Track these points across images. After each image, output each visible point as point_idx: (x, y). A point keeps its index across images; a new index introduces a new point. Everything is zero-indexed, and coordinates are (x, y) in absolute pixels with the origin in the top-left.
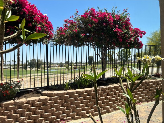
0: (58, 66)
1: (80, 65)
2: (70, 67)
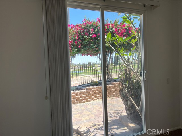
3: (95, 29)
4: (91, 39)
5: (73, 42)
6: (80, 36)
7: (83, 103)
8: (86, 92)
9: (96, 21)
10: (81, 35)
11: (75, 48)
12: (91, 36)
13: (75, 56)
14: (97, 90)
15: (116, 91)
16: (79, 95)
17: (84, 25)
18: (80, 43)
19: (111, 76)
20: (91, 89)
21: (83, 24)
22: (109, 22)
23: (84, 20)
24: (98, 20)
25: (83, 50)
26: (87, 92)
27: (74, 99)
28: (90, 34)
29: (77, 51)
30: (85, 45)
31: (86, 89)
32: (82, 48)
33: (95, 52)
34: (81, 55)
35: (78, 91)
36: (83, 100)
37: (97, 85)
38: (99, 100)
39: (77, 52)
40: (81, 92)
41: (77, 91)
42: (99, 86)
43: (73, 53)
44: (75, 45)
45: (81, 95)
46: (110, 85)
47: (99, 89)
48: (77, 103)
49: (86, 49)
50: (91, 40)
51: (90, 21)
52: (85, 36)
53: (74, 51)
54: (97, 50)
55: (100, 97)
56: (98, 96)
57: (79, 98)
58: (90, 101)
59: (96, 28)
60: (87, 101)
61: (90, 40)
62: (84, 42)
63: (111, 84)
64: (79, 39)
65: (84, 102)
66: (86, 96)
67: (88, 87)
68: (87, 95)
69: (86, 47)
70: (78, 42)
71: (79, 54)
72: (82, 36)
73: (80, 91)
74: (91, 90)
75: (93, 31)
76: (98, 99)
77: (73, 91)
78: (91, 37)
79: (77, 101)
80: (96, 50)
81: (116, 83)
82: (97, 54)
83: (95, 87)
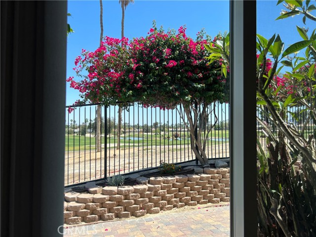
0: (140, 130)
2: (162, 133)
3: (173, 50)
4: (164, 70)
5: (124, 76)
6: (141, 64)
7: (139, 216)
8: (148, 191)
9: (177, 34)
10: (143, 62)
11: (129, 89)
12: (165, 63)
13: (128, 107)
14: (174, 186)
15: (214, 188)
16: (132, 196)
17: (151, 41)
18: (140, 78)
19: (203, 154)
20: (159, 182)
21: (149, 38)
22: (204, 38)
23: (152, 30)
24: (181, 32)
25: (146, 93)
26: (150, 189)
27: (118, 205)
28: (162, 60)
29: (133, 95)
30: (151, 83)
31: (149, 183)
32: (145, 90)
33: (172, 99)
34: (141, 105)
35: (131, 188)
36: (141, 209)
37: (172, 174)
38: (177, 209)
39: (133, 98)
40: (136, 191)
41: (127, 188)
42: (177, 177)
43: (123, 100)
44: (129, 83)
45: (136, 196)
46: (203, 175)
47: (178, 183)
48: (126, 216)
49: (153, 92)
50: (166, 74)
51: (165, 33)
52: (152, 64)
53: (125, 94)
54: (176, 97)
55: (180, 202)
56: (176, 201)
57: (131, 204)
58: (157, 212)
59: (176, 47)
60: (149, 212)
61: (163, 73)
62: (149, 78)
63: (204, 173)
64: (138, 69)
65: (143, 215)
66: (147, 199)
67: (152, 178)
68: (149, 198)
69: (152, 88)
70: (136, 76)
71: (136, 103)
72: (145, 64)
73: (135, 187)
74: (160, 186)
75: (170, 55)
76: (174, 207)
77: (119, 185)
78: (165, 68)
79: (125, 210)
80: (174, 96)
81: (216, 170)
82: (175, 105)
83: (169, 178)
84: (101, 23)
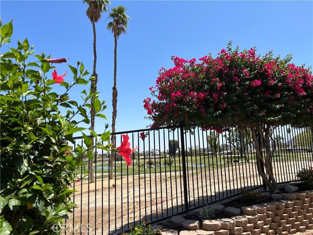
1: (152, 158)
12: (247, 83)
26: (249, 221)
31: (242, 213)
74: (257, 216)
84: (95, 51)
